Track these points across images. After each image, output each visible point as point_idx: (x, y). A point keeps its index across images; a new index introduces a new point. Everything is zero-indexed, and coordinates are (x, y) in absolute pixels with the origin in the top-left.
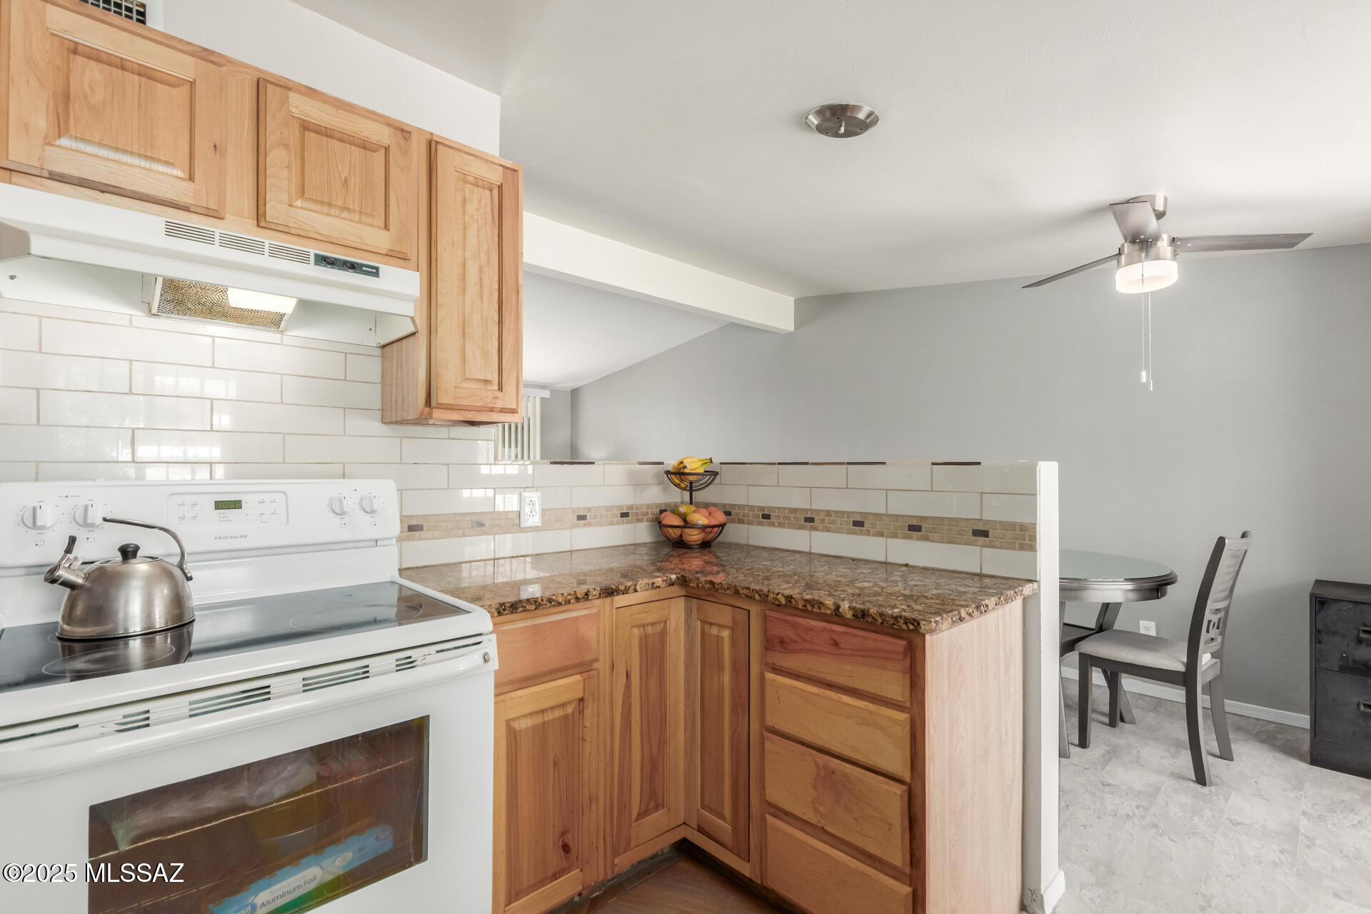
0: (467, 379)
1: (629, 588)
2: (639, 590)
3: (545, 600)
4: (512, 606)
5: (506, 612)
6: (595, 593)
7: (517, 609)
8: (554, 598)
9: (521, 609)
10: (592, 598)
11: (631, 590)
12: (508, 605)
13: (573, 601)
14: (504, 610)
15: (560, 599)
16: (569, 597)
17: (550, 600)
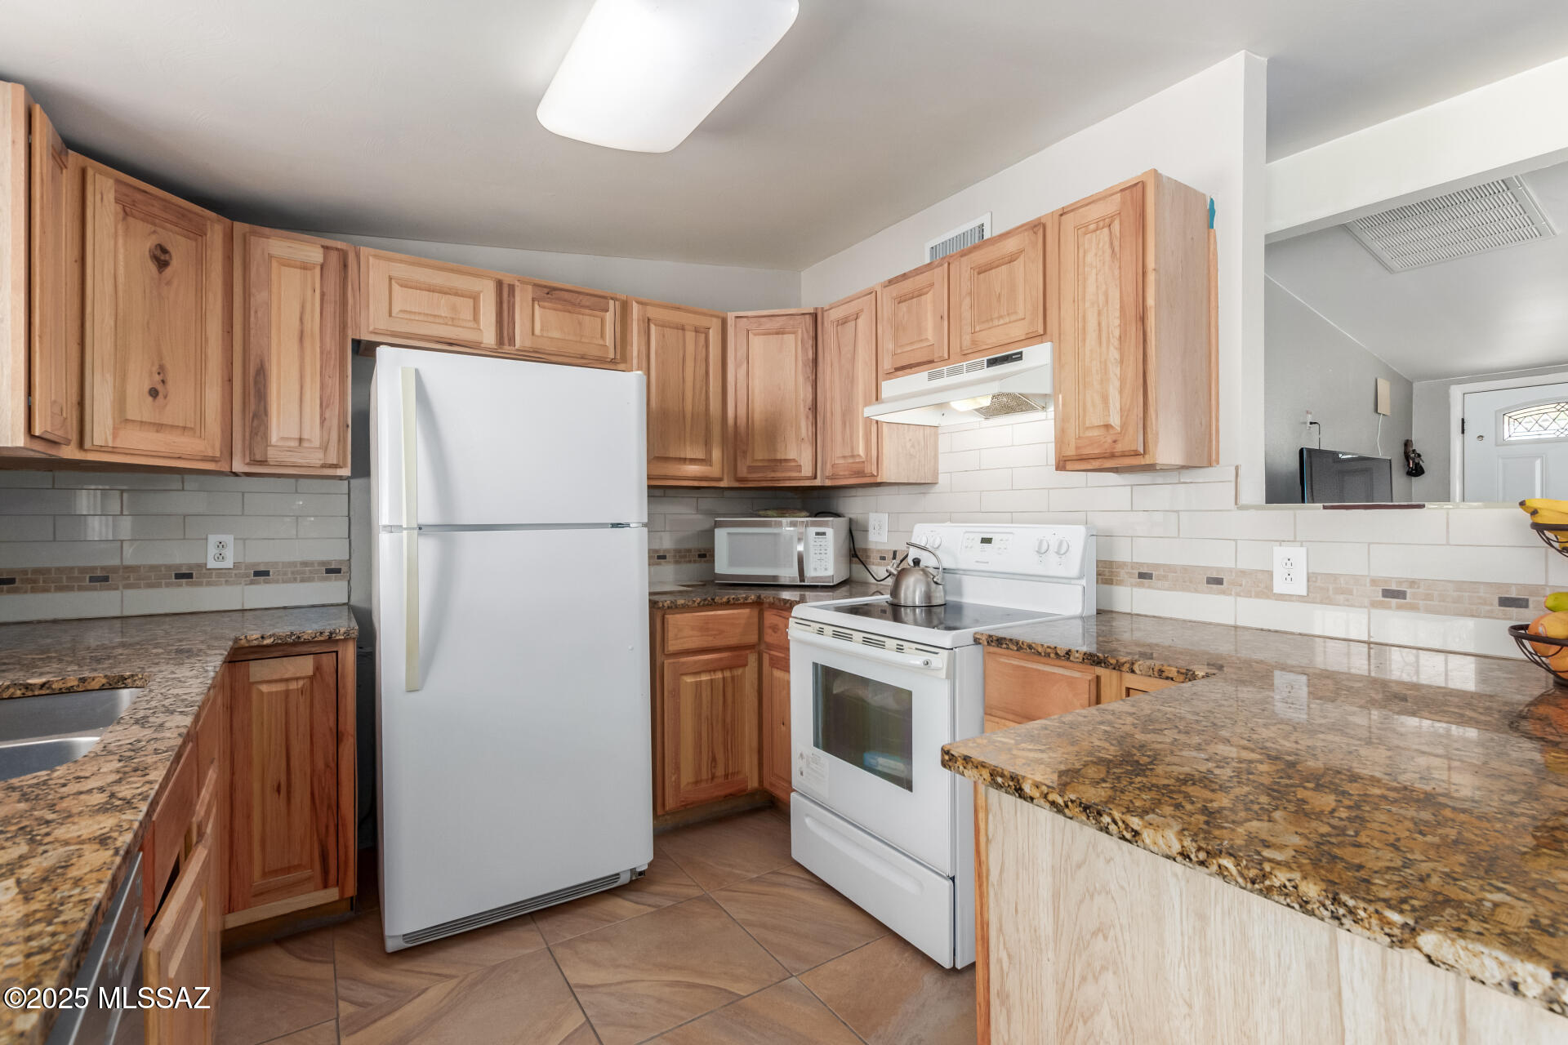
0: (1088, 428)
1: (1123, 664)
2: (1137, 671)
3: (1025, 644)
4: (997, 640)
5: (993, 644)
6: (1077, 655)
7: (1002, 644)
8: (1033, 645)
9: (1004, 646)
10: (1074, 660)
11: (1126, 667)
12: (995, 638)
13: (1052, 655)
14: (992, 641)
15: (1040, 650)
16: (1049, 650)
17: (1030, 647)
